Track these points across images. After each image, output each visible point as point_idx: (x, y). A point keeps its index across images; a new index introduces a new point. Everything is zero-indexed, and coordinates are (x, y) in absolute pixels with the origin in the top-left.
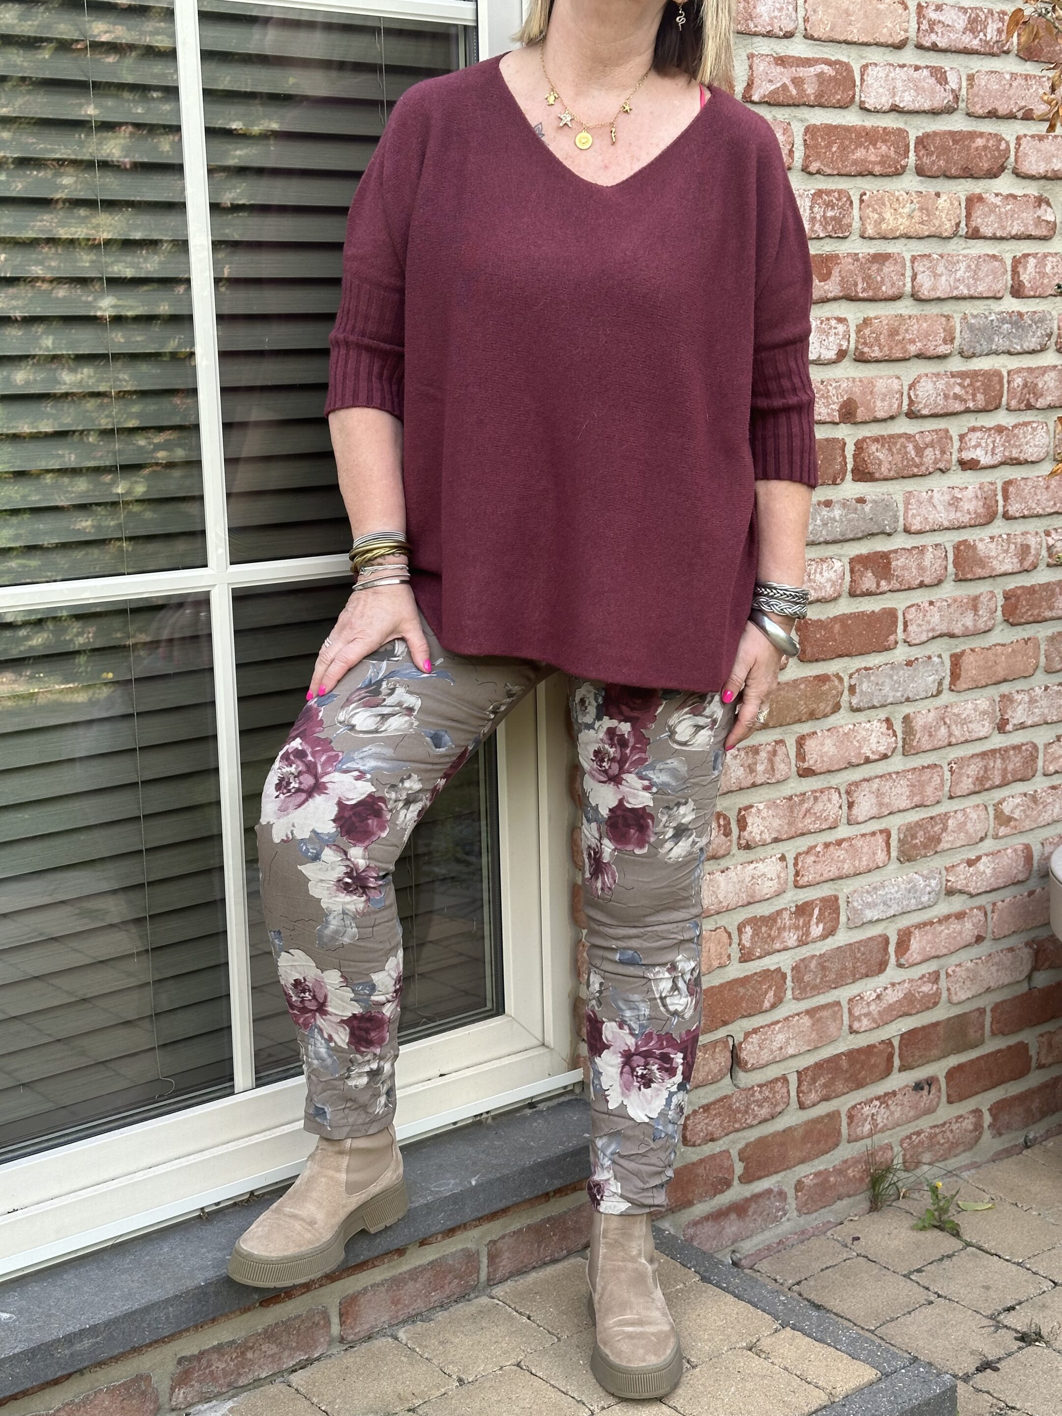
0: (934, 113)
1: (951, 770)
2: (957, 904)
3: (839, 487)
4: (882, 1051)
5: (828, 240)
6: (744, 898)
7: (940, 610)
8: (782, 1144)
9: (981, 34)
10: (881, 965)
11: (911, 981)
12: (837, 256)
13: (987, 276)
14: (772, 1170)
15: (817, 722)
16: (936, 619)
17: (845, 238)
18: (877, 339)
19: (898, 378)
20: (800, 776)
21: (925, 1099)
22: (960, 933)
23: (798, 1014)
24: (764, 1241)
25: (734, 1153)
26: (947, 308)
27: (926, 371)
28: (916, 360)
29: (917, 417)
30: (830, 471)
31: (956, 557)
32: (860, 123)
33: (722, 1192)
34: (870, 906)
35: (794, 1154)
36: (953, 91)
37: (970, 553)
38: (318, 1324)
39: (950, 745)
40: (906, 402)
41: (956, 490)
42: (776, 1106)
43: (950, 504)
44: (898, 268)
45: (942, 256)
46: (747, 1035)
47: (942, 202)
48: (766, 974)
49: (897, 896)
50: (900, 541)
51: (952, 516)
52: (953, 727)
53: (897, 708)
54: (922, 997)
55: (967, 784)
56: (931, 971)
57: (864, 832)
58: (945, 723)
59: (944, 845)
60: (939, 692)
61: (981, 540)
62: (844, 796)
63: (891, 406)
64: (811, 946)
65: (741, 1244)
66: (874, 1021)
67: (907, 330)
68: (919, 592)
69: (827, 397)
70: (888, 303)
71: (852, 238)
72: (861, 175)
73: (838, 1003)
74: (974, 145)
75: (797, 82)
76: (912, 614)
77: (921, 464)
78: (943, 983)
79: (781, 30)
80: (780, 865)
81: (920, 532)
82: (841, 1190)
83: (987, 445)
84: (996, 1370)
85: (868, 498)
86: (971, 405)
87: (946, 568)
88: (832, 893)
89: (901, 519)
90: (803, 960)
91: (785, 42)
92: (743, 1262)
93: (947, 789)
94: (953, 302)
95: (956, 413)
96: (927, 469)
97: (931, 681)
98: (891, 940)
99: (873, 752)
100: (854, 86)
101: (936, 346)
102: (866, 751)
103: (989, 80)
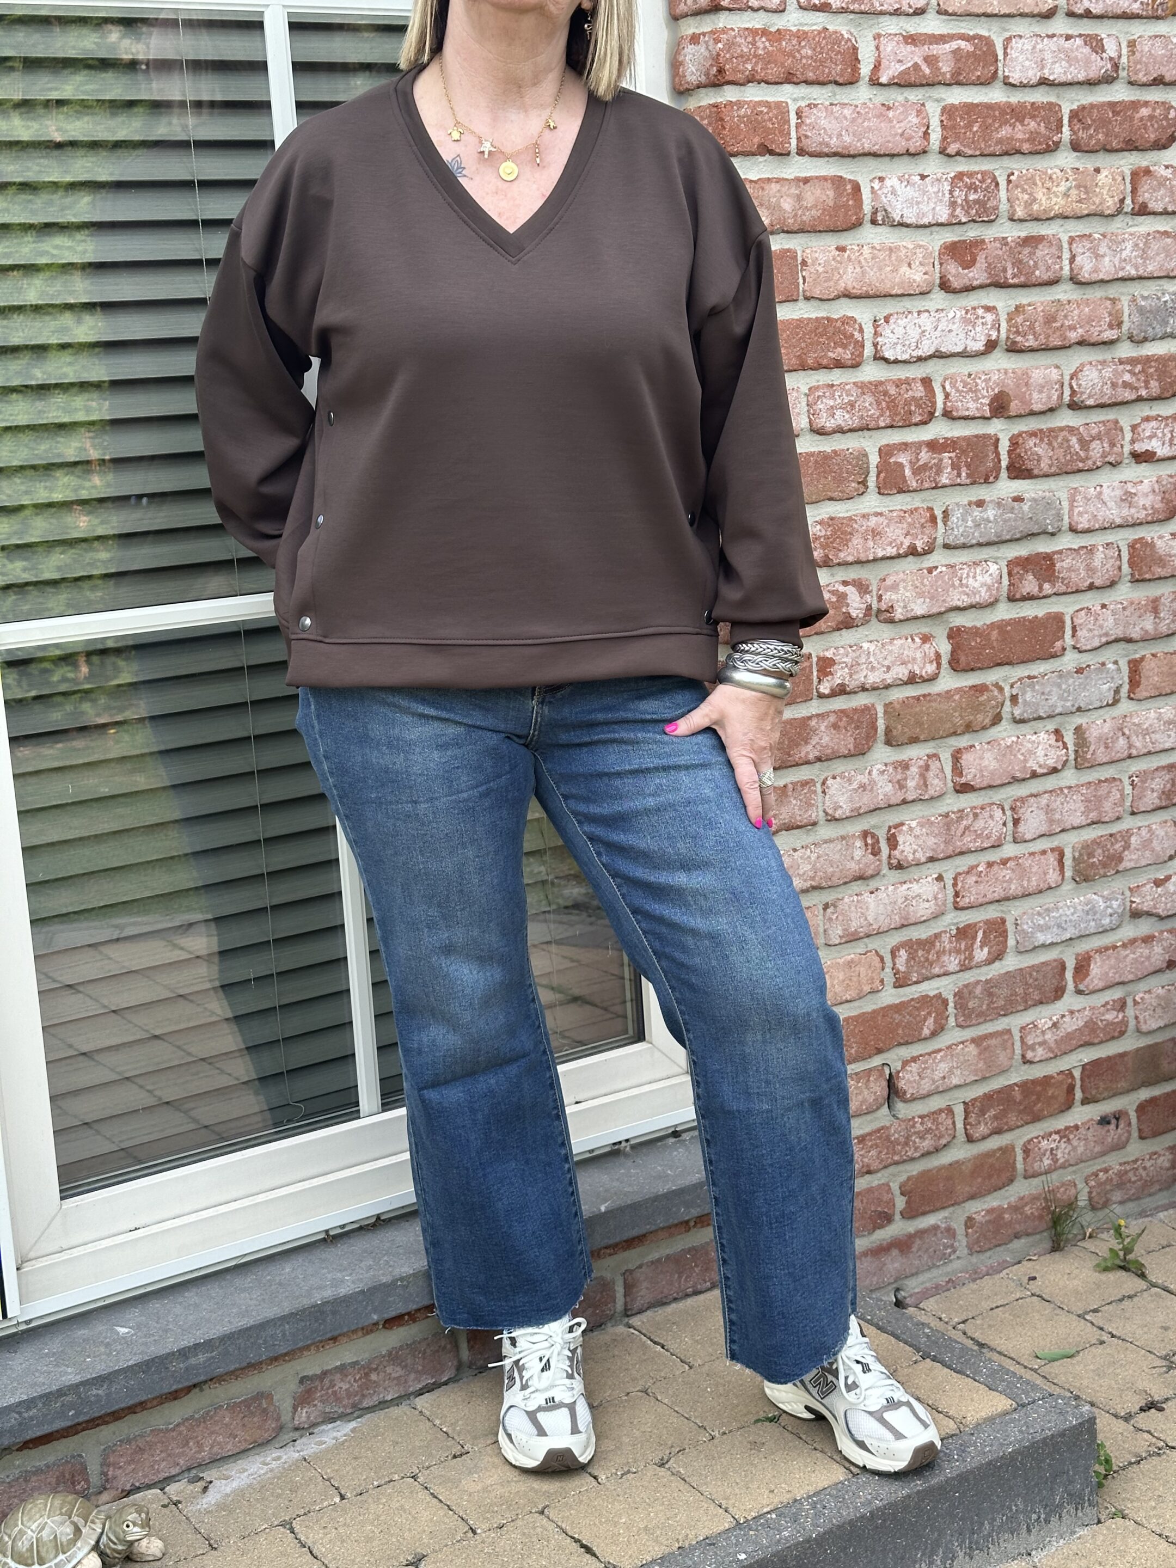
0: (1090, 83)
1: (1132, 784)
2: (1144, 927)
3: (993, 486)
4: (1061, 1082)
5: (972, 225)
6: (897, 920)
7: (1114, 613)
8: (949, 1178)
10: (1057, 992)
11: (1092, 1008)
12: (983, 241)
13: (1158, 254)
14: (938, 1205)
15: (975, 734)
16: (1110, 623)
17: (992, 221)
18: (1032, 327)
19: (1057, 367)
20: (957, 792)
21: (1113, 1134)
22: (1148, 958)
23: (963, 1043)
24: (931, 1279)
25: (895, 1187)
26: (1112, 291)
27: (1091, 359)
28: (1077, 347)
29: (1081, 408)
30: (982, 469)
31: (1131, 556)
32: (1005, 100)
33: (882, 1227)
34: (1042, 929)
35: (963, 1189)
36: (1111, 59)
37: (1148, 552)
38: (445, 1348)
39: (1130, 757)
40: (1067, 392)
41: (1129, 485)
42: (940, 1138)
43: (1122, 500)
44: (1054, 250)
45: (1104, 236)
46: (905, 1063)
47: (1101, 177)
48: (925, 1000)
49: (1073, 919)
50: (1066, 541)
51: (1125, 512)
52: (1134, 738)
53: (1067, 718)
54: (1106, 1026)
55: (1151, 799)
56: (1115, 998)
57: (1032, 850)
58: (1124, 734)
59: (1126, 864)
60: (1116, 702)
61: (1161, 537)
62: (1009, 813)
63: (1049, 398)
64: (975, 971)
65: (907, 1282)
66: (1051, 1050)
67: (1066, 317)
68: (1089, 595)
69: (976, 391)
70: (1043, 288)
71: (999, 221)
72: (1006, 154)
73: (1009, 1032)
74: (1137, 116)
75: (931, 60)
76: (1081, 618)
77: (1087, 458)
78: (1130, 1012)
79: (910, 7)
80: (936, 887)
81: (1088, 531)
82: (1018, 1228)
83: (1164, 435)
84: (1161, 1410)
85: (1026, 496)
86: (1143, 393)
87: (1120, 568)
88: (999, 915)
89: (1066, 518)
90: (966, 986)
91: (916, 19)
92: (908, 1301)
93: (1128, 804)
94: (1119, 283)
95: (1127, 403)
96: (1094, 463)
97: (1106, 689)
98: (1067, 965)
99: (1040, 766)
100: (997, 60)
101: (1101, 332)
102: (1032, 765)
103: (1153, 45)
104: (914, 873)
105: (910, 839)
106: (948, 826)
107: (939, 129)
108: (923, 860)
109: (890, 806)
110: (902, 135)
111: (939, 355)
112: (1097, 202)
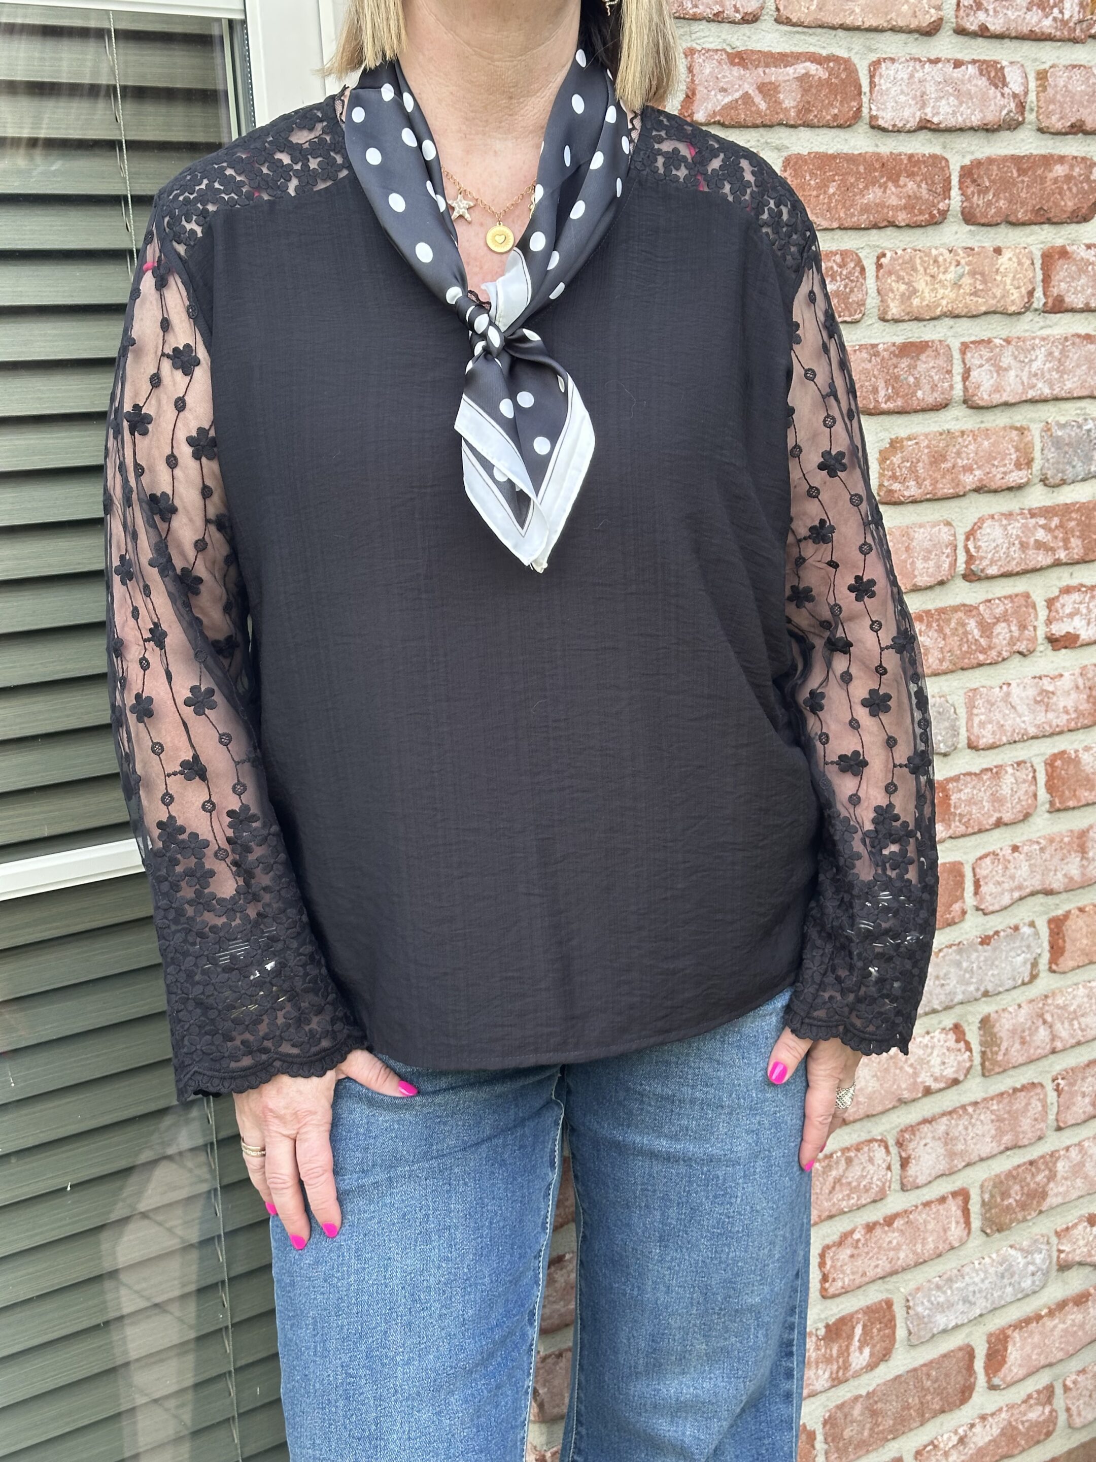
0: (988, 129)
1: (1058, 1090)
2: (1076, 1282)
7: (1029, 857)
9: (1056, 11)
10: (963, 1392)
11: (1010, 1407)
13: (1078, 366)
16: (1023, 871)
17: (857, 322)
18: (913, 470)
19: (948, 524)
22: (1082, 1326)
26: (1019, 417)
27: (992, 511)
28: (975, 495)
29: (980, 579)
31: (1050, 778)
32: (871, 149)
34: (941, 1308)
36: (1015, 96)
37: (1072, 770)
39: (1054, 1052)
40: (962, 558)
41: (1045, 681)
43: (1037, 702)
44: (941, 362)
45: (1008, 341)
47: (1005, 261)
49: (983, 1286)
50: (964, 763)
51: (1041, 718)
52: (1058, 1026)
53: (969, 1008)
54: (1028, 1429)
55: (1082, 1107)
56: (1040, 1386)
57: (927, 1198)
58: (1045, 1022)
59: (1051, 1201)
60: (1033, 977)
61: (1087, 749)
62: (894, 1150)
63: (939, 567)
64: (853, 1383)
67: (958, 453)
68: (996, 833)
70: (927, 415)
71: (868, 321)
72: (876, 226)
74: (1051, 175)
75: (768, 90)
76: (985, 868)
77: (990, 648)
78: (1060, 1401)
79: (737, 11)
81: (992, 747)
83: (1090, 612)
86: (1062, 555)
87: (1035, 795)
88: (884, 1296)
89: (963, 731)
90: (840, 1407)
91: (745, 28)
93: (1052, 1117)
94: (1027, 407)
95: (1041, 569)
96: (1000, 653)
97: (1020, 962)
98: (977, 1351)
99: (936, 1080)
100: (860, 94)
101: (1005, 473)
102: (925, 1078)
103: (1070, 78)
112: (998, 295)
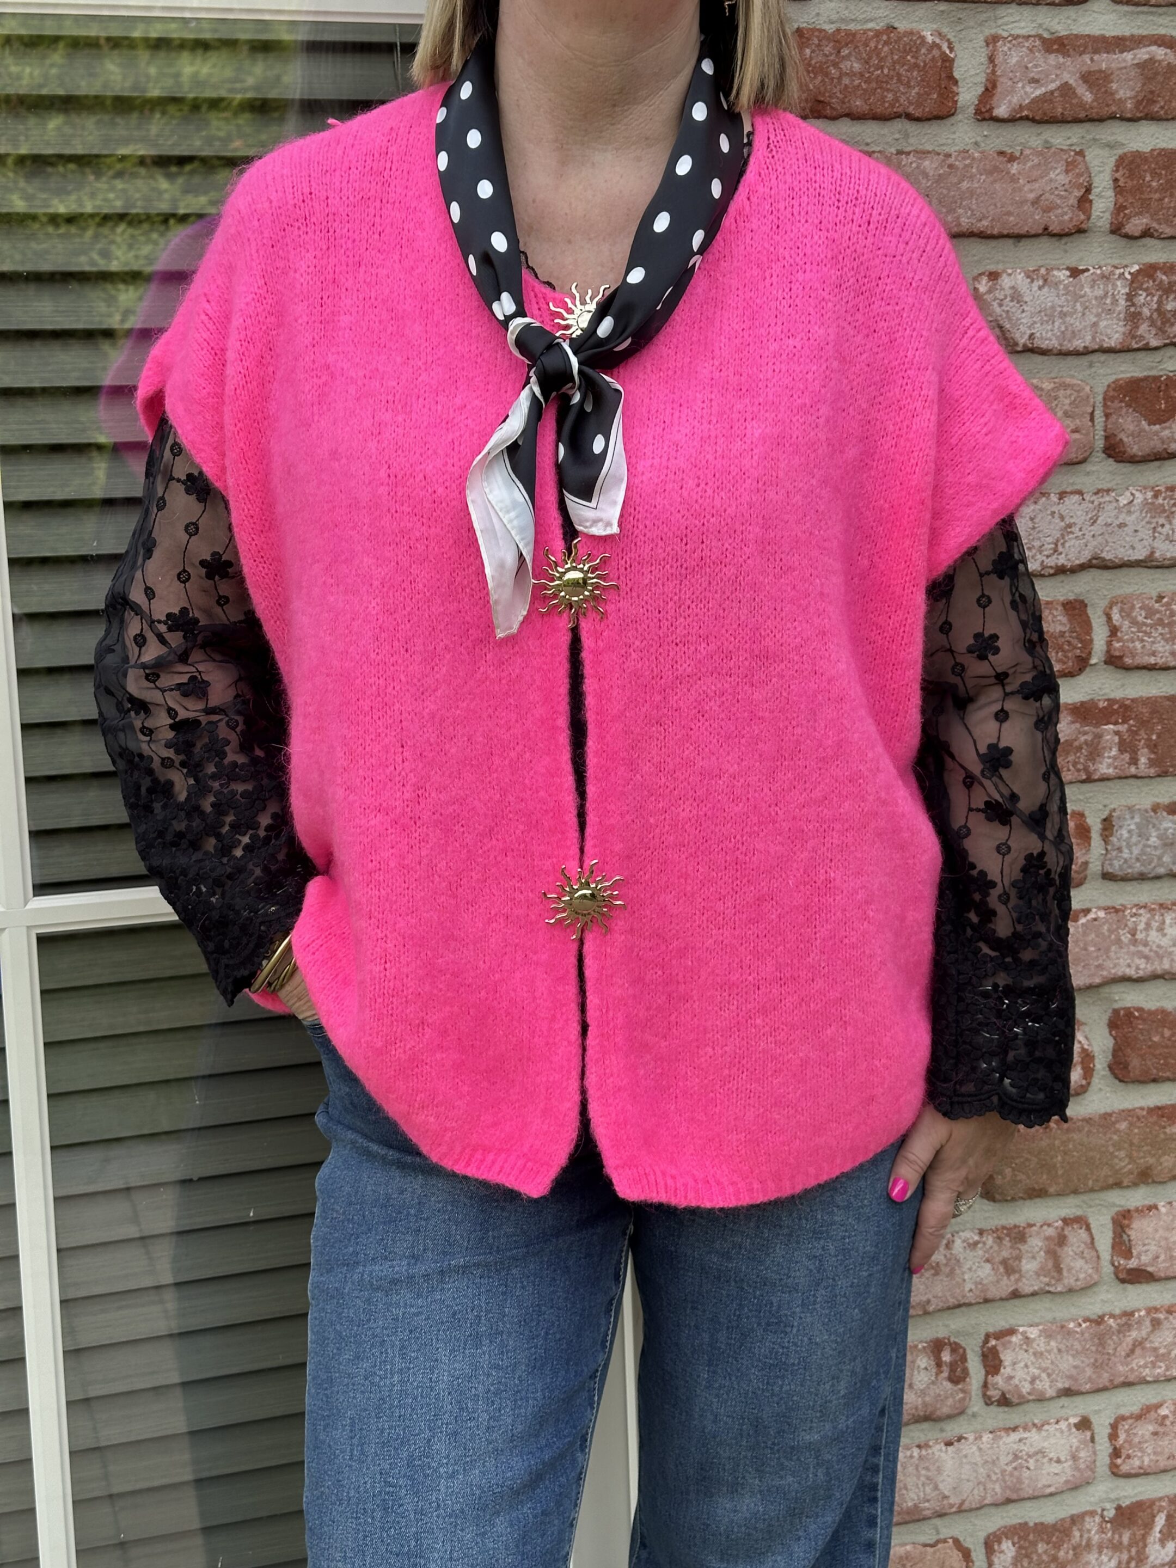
6: (998, 1491)
20: (1123, 1281)
69: (1170, 625)
75: (1095, 79)
91: (1069, 10)
104: (1035, 1413)
105: (1028, 1358)
106: (1101, 1341)
107: (1110, 193)
108: (1050, 1392)
109: (987, 1301)
110: (1035, 202)
111: (1098, 564)
